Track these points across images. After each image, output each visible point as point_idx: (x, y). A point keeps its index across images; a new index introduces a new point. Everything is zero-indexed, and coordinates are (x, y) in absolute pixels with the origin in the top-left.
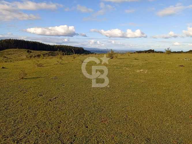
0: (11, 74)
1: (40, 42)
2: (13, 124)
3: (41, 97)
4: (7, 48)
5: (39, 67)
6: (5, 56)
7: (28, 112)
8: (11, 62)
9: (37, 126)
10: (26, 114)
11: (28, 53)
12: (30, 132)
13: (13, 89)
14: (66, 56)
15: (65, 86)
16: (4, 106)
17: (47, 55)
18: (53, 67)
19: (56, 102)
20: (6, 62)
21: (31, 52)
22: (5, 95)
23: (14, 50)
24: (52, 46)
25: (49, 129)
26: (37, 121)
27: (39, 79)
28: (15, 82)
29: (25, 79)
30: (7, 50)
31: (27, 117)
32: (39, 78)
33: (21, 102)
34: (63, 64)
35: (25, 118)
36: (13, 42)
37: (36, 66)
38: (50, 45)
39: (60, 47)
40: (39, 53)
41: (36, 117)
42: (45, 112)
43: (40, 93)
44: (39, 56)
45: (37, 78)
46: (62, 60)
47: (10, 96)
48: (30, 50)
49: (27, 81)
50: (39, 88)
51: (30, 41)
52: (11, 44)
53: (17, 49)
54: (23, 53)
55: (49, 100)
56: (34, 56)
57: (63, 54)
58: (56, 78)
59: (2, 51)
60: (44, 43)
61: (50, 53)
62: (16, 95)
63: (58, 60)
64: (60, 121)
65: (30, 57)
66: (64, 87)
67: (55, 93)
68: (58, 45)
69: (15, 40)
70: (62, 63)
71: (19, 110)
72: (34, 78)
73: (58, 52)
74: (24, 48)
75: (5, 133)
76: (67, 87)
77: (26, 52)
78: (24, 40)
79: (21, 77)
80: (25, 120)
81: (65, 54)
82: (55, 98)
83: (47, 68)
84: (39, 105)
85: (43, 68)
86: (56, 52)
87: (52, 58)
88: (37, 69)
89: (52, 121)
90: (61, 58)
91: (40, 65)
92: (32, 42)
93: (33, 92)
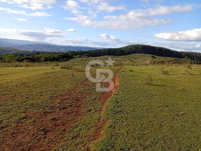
0: (137, 78)
1: (167, 48)
2: (140, 128)
3: (166, 108)
4: (135, 52)
5: (164, 74)
6: (132, 60)
7: (153, 121)
8: (137, 66)
9: (163, 139)
10: (152, 122)
11: (152, 59)
12: (156, 143)
13: (139, 93)
14: (196, 65)
15: (196, 102)
16: (132, 107)
17: (172, 62)
18: (180, 76)
19: (185, 119)
20: (132, 65)
21: (155, 58)
22: (132, 96)
23: (140, 54)
24: (179, 52)
25: (177, 148)
26: (164, 134)
27: (163, 87)
28: (141, 86)
29: (150, 84)
30: (134, 54)
31: (153, 125)
32: (165, 86)
33: (146, 107)
34: (192, 75)
35: (151, 126)
36: (141, 47)
37: (161, 73)
38: (177, 52)
39: (189, 54)
40: (164, 59)
41: (162, 128)
42: (171, 127)
43: (166, 103)
44: (163, 62)
45: (162, 86)
46: (191, 69)
47: (137, 99)
48: (154, 56)
49: (152, 87)
50: (165, 98)
51: (157, 47)
52: (138, 49)
53: (143, 54)
54: (148, 58)
55: (177, 114)
56: (157, 61)
57: (192, 62)
58: (184, 90)
59: (130, 55)
60: (171, 49)
61: (175, 60)
62: (142, 99)
63: (186, 68)
64: (191, 145)
65: (154, 62)
66: (194, 103)
67: (183, 108)
68: (186, 51)
69: (142, 45)
70: (192, 73)
71: (146, 116)
72: (158, 85)
73: (185, 59)
74: (149, 54)
75: (133, 133)
76: (198, 104)
77: (150, 57)
78: (150, 45)
79: (147, 82)
80: (150, 128)
81: (194, 63)
82: (183, 114)
83: (173, 77)
84: (165, 117)
85: (168, 76)
86: (183, 59)
87: (178, 66)
88: (163, 76)
89: (180, 141)
90: (189, 67)
91: (166, 73)
92: (158, 47)
93: (158, 101)
